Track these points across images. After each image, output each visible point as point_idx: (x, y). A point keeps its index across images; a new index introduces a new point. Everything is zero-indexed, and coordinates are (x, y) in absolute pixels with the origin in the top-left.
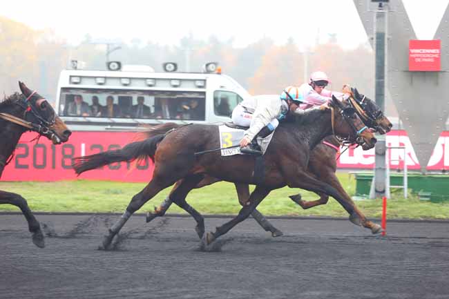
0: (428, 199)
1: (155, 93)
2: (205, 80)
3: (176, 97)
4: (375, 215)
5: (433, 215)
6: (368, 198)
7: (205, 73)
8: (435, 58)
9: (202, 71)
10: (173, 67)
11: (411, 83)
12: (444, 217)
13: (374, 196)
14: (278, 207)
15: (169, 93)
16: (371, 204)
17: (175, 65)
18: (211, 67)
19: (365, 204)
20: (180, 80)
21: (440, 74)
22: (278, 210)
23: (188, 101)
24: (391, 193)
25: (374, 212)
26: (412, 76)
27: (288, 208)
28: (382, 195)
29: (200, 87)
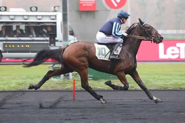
0: (91, 78)
1: (29, 23)
2: (56, 16)
3: (40, 25)
4: (65, 88)
5: (96, 87)
6: (60, 79)
7: (53, 12)
8: (93, 4)
9: (52, 11)
10: (35, 9)
11: (81, 18)
12: (102, 88)
13: (63, 78)
14: (13, 85)
15: (36, 23)
16: (62, 82)
17: (36, 8)
18: (56, 8)
19: (60, 82)
20: (42, 16)
21: (96, 12)
22: (13, 87)
23: (46, 27)
24: (73, 75)
25: (65, 87)
26: (81, 14)
27: (18, 86)
28: (67, 77)
29: (53, 19)
